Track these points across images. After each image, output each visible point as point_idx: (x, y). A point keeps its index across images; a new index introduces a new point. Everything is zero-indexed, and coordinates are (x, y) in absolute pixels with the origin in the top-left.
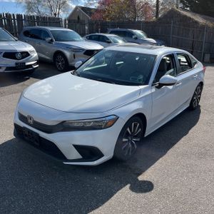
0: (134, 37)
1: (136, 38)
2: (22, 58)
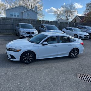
2: (32, 34)
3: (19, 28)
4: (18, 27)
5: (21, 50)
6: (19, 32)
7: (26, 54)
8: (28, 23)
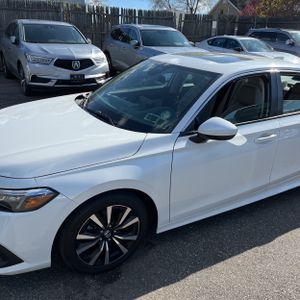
0: (288, 42)
1: (292, 45)
2: (80, 69)
3: (17, 42)
4: (13, 38)
5: (56, 193)
6: (19, 63)
7: (94, 218)
8: (54, 20)
